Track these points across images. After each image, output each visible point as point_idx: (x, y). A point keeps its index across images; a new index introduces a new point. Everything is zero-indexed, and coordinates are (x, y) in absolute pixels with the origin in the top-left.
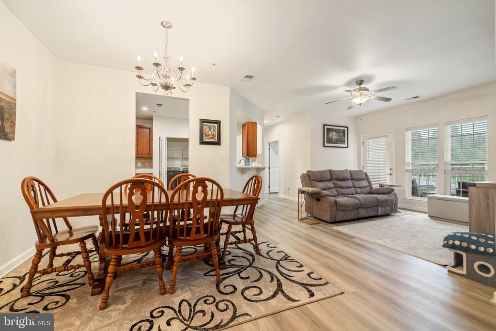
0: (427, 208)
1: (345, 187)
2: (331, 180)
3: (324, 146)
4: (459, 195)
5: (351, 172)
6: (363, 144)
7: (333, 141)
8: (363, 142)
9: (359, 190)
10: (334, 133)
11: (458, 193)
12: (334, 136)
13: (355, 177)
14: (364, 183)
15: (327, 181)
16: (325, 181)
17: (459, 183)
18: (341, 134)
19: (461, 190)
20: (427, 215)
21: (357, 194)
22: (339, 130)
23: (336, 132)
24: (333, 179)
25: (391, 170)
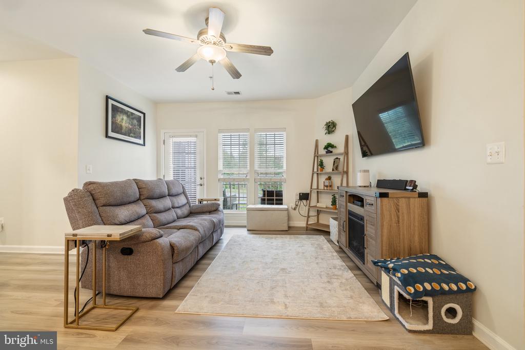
0: (246, 222)
1: (163, 209)
2: (139, 199)
3: (107, 136)
4: (264, 204)
5: (168, 183)
6: (164, 144)
7: (123, 131)
8: (164, 141)
9: (179, 212)
10: (125, 118)
11: (263, 201)
12: (123, 121)
13: (174, 191)
14: (182, 200)
15: (134, 202)
16: (130, 203)
17: (264, 191)
18: (135, 122)
19: (266, 198)
20: (246, 229)
21: (178, 218)
22: (132, 114)
23: (128, 116)
24: (142, 197)
25: (201, 179)
